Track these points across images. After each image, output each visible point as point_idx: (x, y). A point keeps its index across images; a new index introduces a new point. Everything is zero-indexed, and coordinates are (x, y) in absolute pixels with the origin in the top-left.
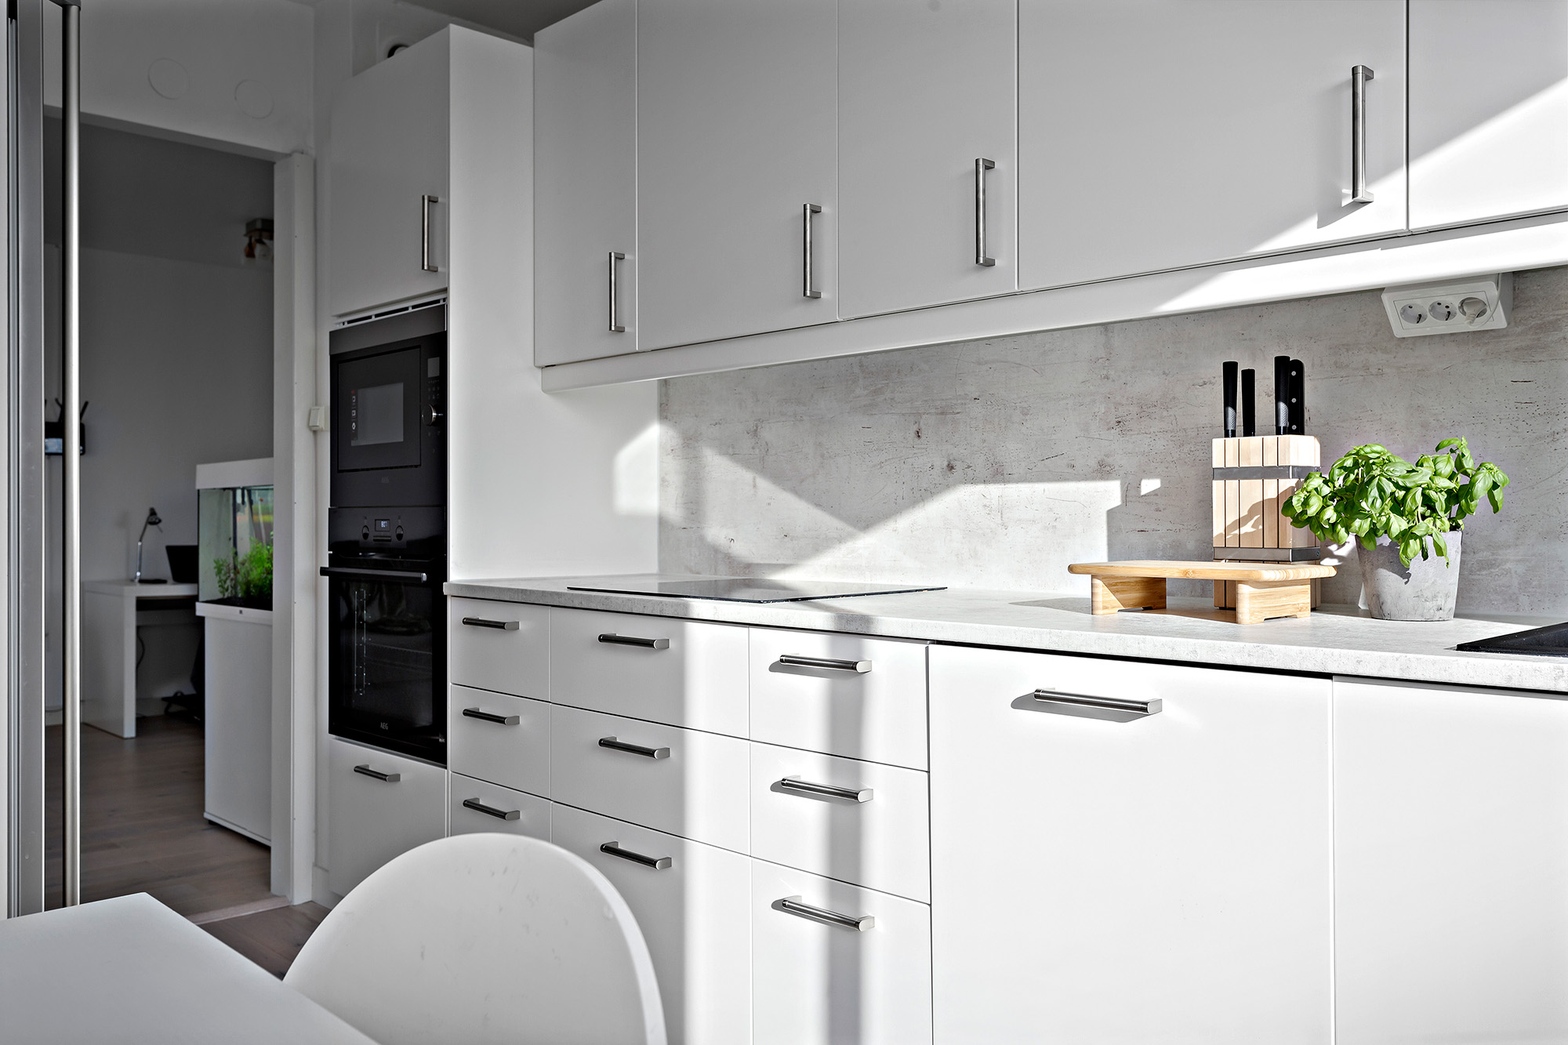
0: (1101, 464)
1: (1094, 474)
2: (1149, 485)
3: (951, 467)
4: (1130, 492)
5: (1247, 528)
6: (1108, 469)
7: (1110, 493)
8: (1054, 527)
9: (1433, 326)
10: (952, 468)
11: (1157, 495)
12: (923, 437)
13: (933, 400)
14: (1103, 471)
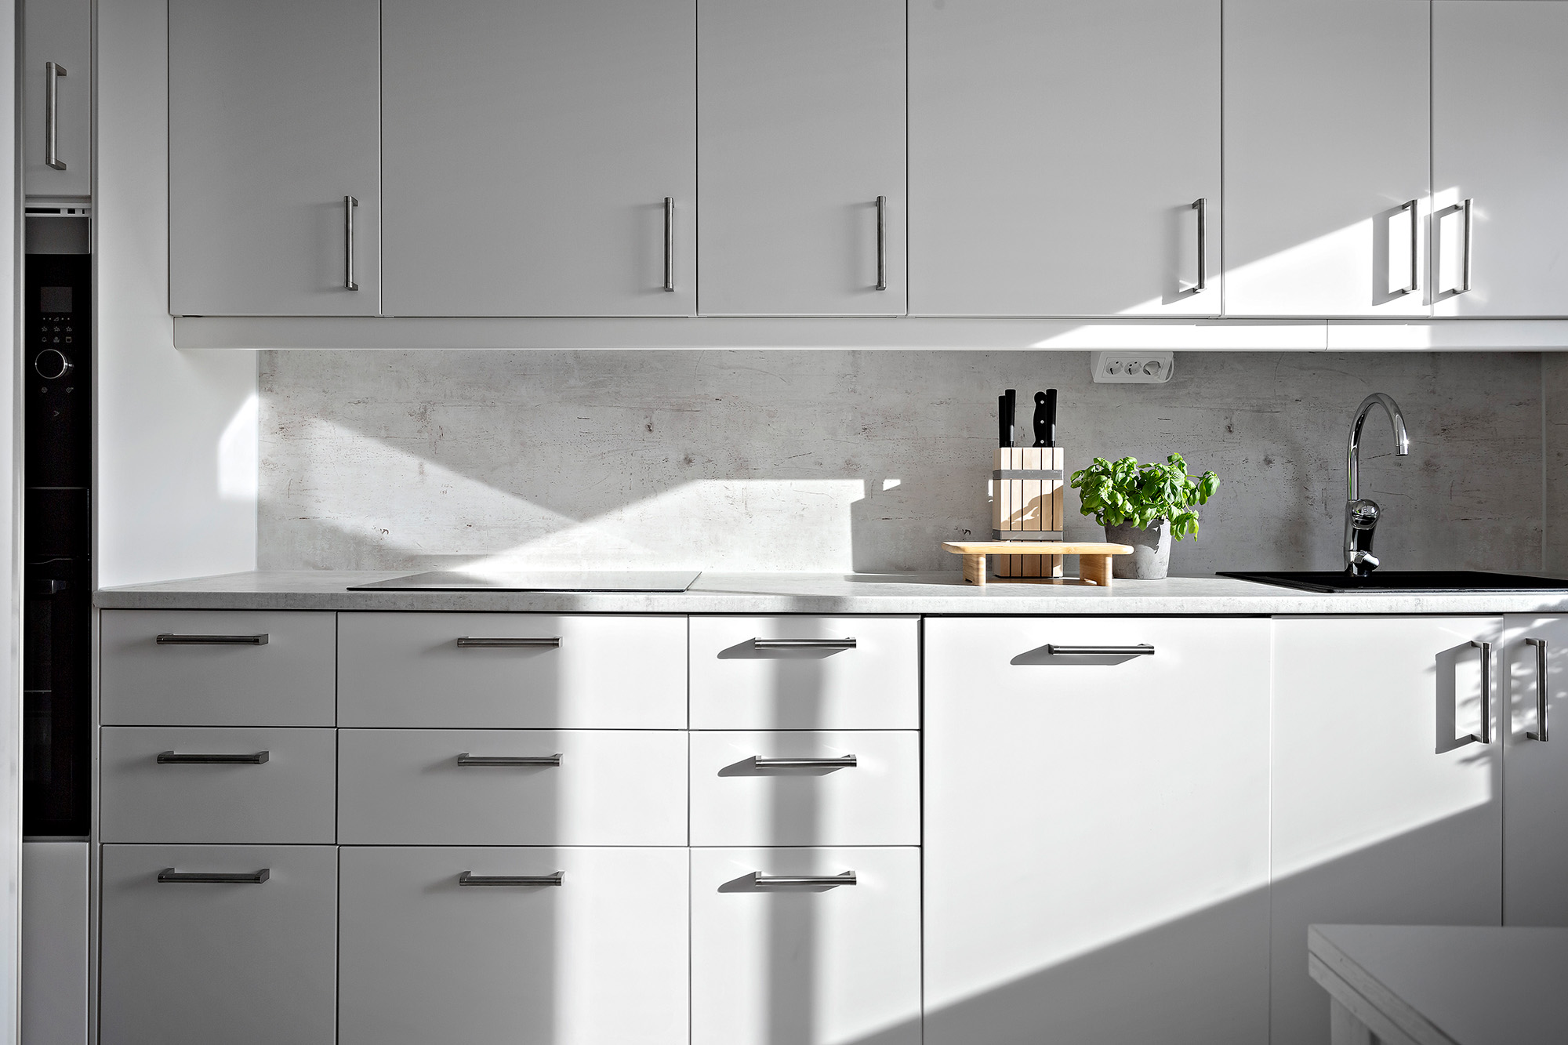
0: (848, 463)
1: (842, 471)
2: (889, 484)
3: (688, 461)
4: (873, 489)
5: (1028, 517)
6: (855, 467)
7: (855, 489)
8: (802, 516)
9: (1122, 377)
10: (690, 461)
11: (900, 490)
12: (655, 432)
13: (667, 397)
14: (849, 470)
